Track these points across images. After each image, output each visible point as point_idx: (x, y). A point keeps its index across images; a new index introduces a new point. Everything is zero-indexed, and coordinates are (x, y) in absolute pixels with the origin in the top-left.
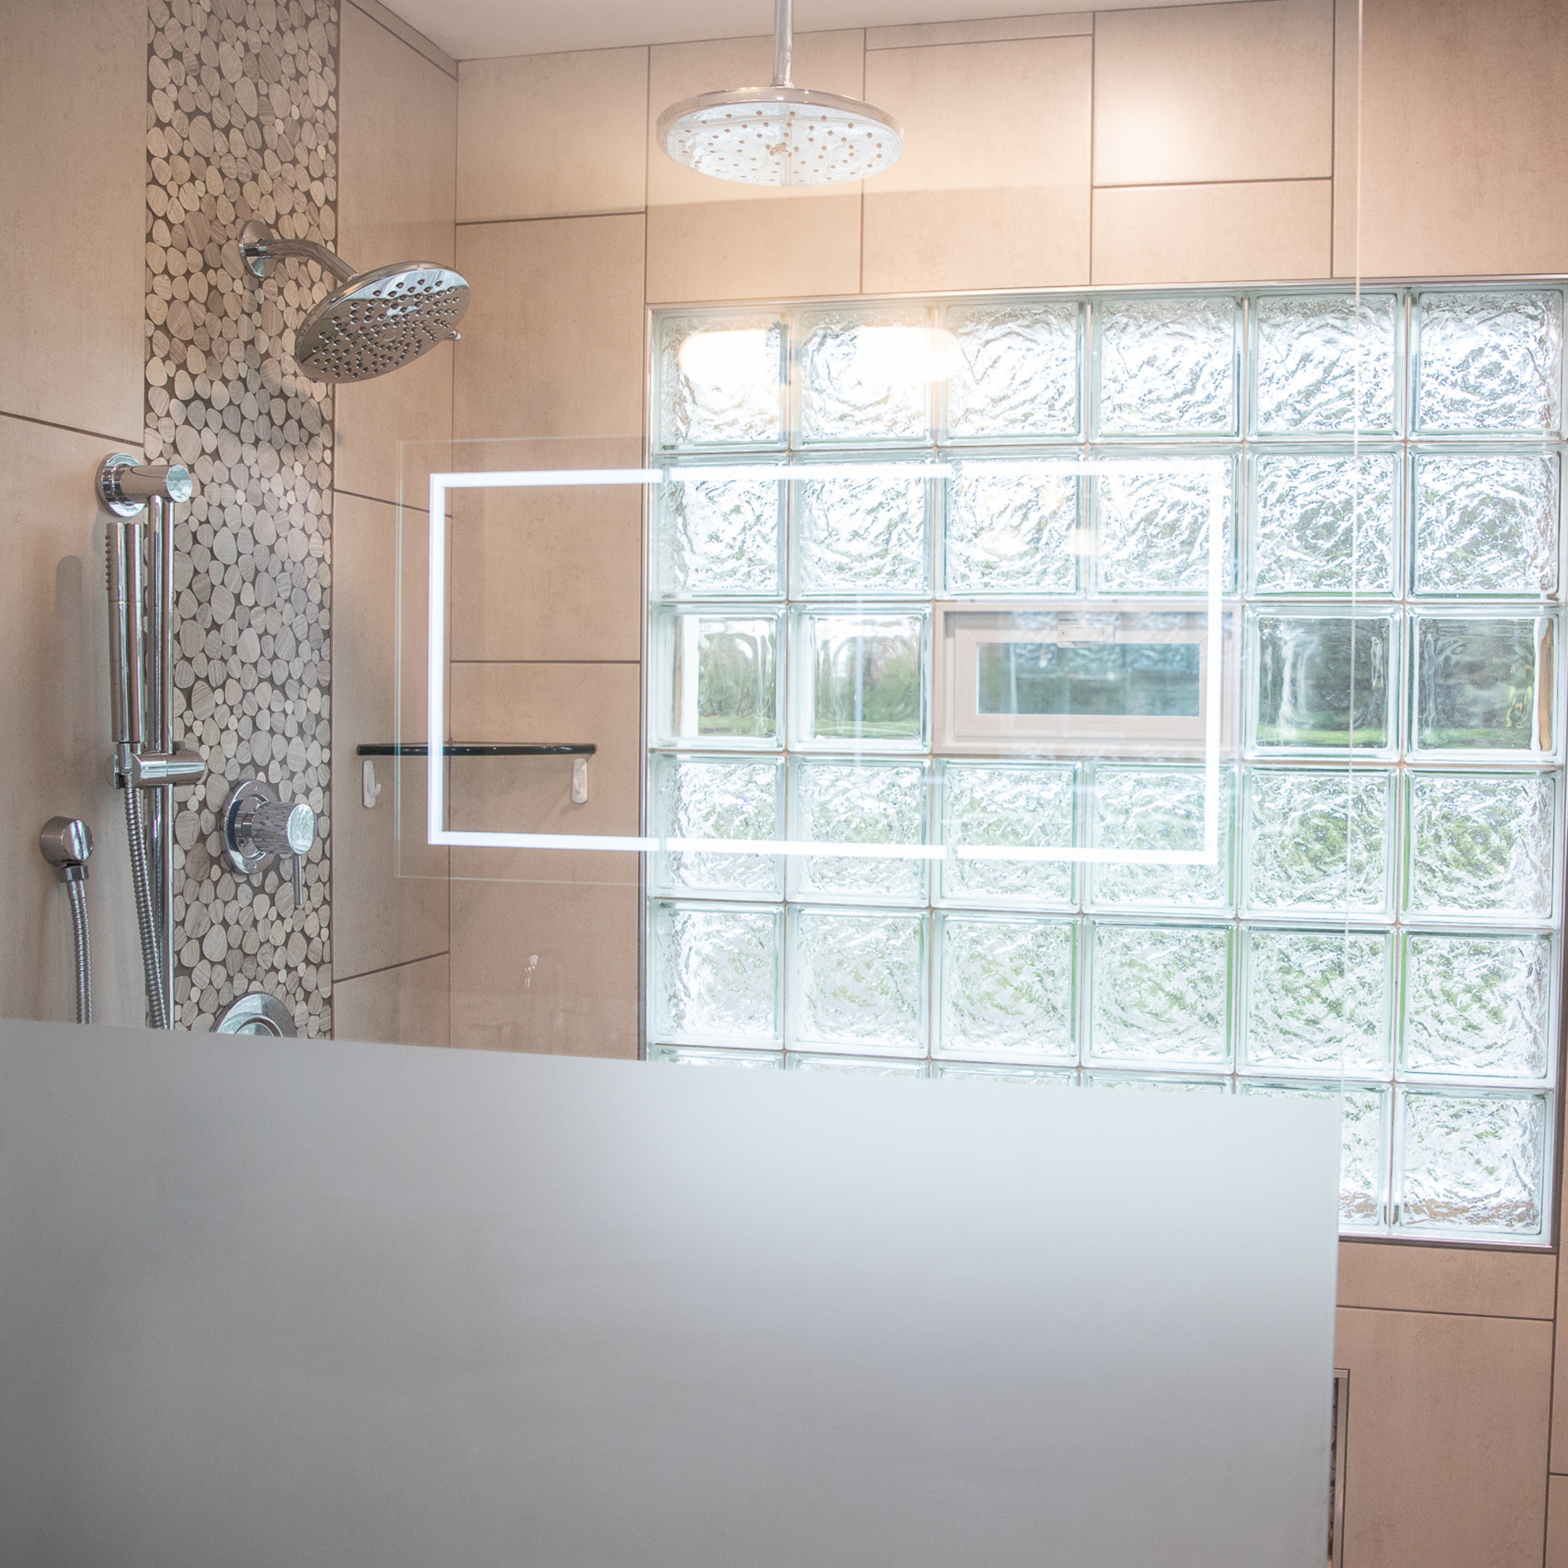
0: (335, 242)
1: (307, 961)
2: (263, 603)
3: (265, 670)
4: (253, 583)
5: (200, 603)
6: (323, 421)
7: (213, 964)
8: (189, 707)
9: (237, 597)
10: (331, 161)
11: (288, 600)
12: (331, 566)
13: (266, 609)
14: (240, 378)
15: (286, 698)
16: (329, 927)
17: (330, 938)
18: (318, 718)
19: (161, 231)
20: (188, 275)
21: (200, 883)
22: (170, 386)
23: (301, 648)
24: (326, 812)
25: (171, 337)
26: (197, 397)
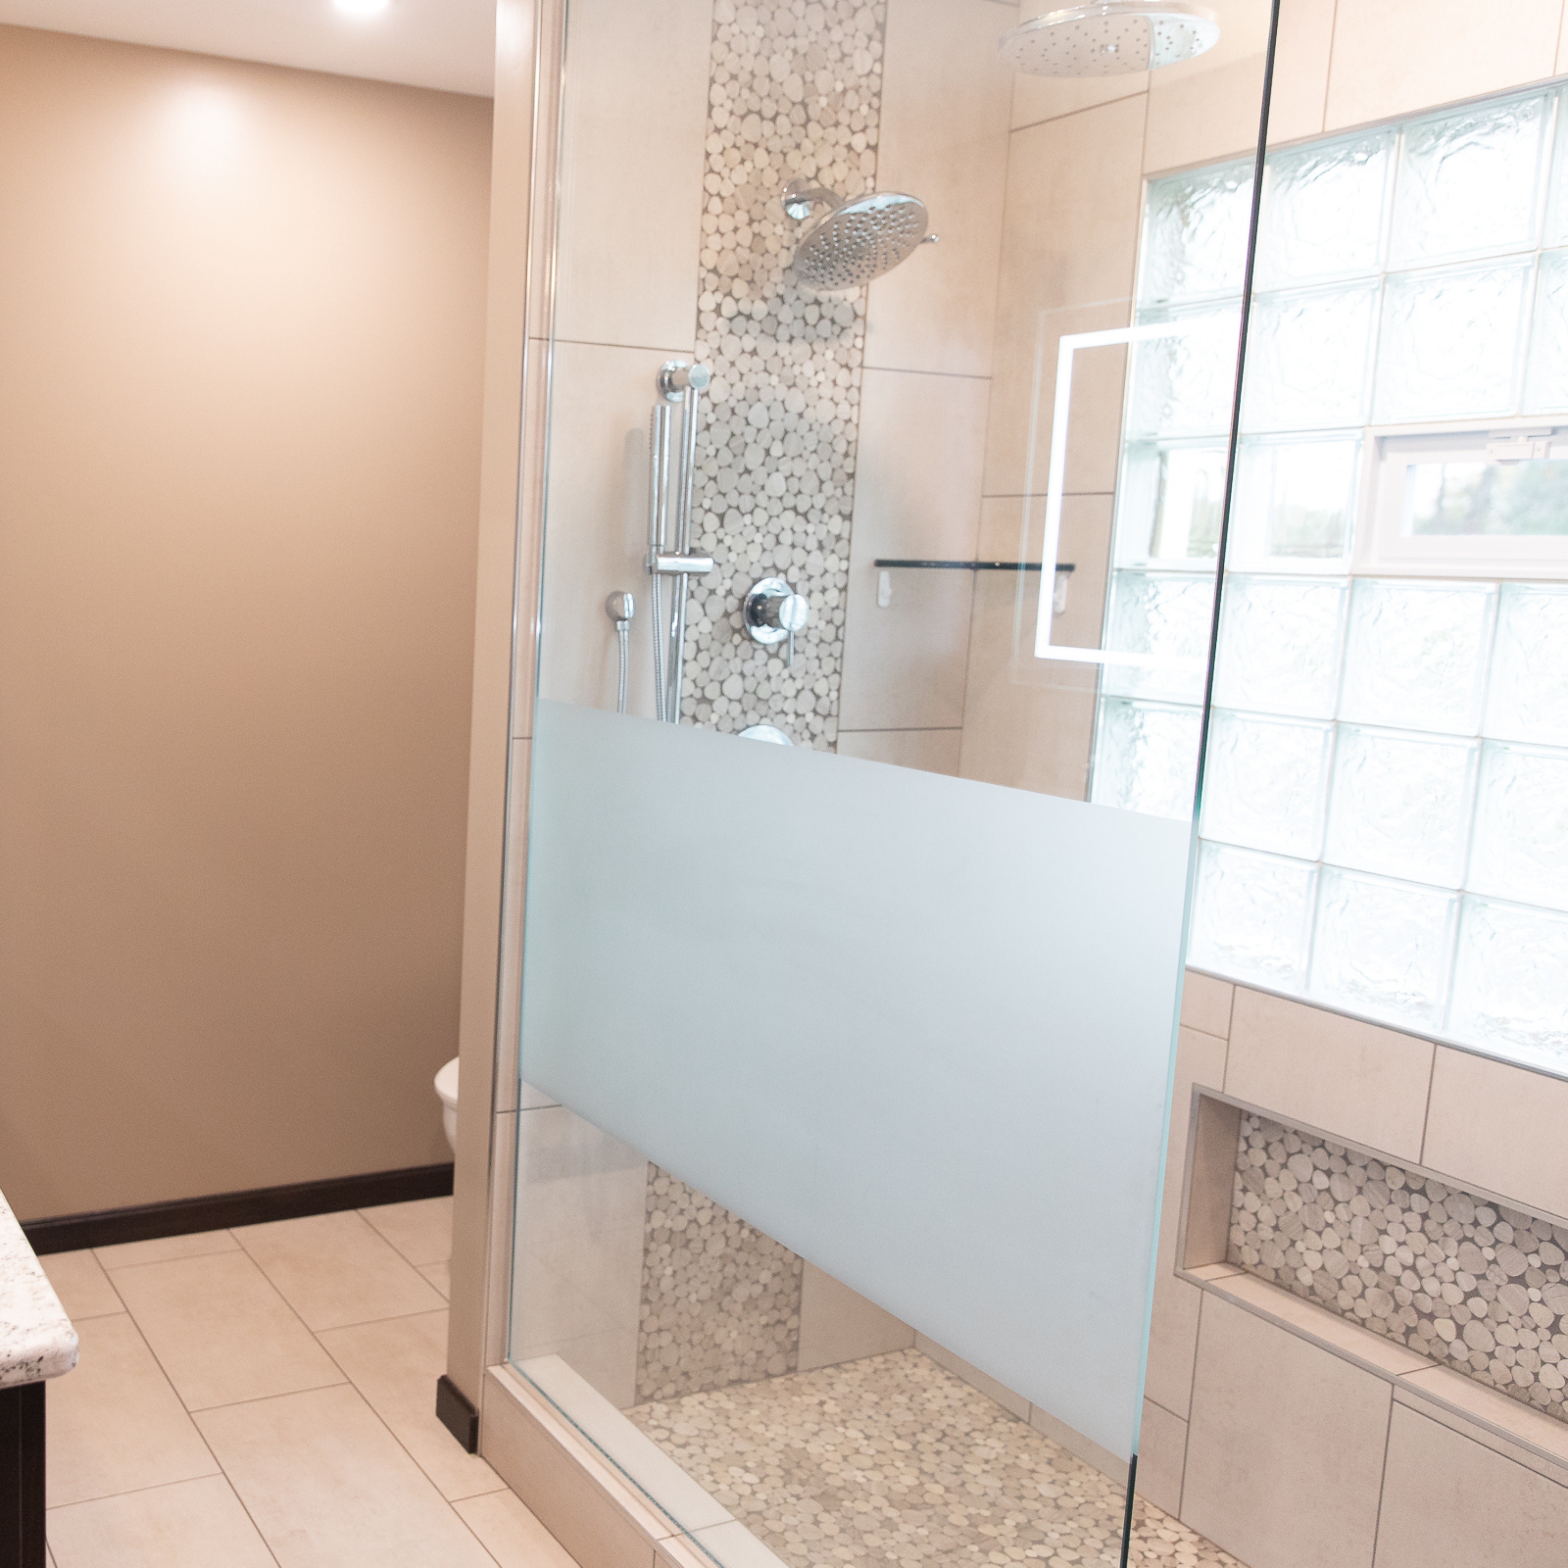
0: (874, 177)
1: (815, 712)
2: (791, 454)
3: (790, 501)
4: (782, 440)
5: (735, 456)
6: (856, 316)
7: (730, 700)
8: (722, 525)
9: (768, 452)
10: (874, 113)
11: (815, 452)
12: (857, 426)
13: (793, 458)
14: (778, 296)
15: (808, 521)
16: (838, 690)
17: (838, 698)
18: (838, 538)
19: (716, 205)
20: (736, 230)
21: (723, 645)
22: (718, 310)
23: (824, 487)
24: (842, 606)
25: (719, 275)
26: (740, 313)
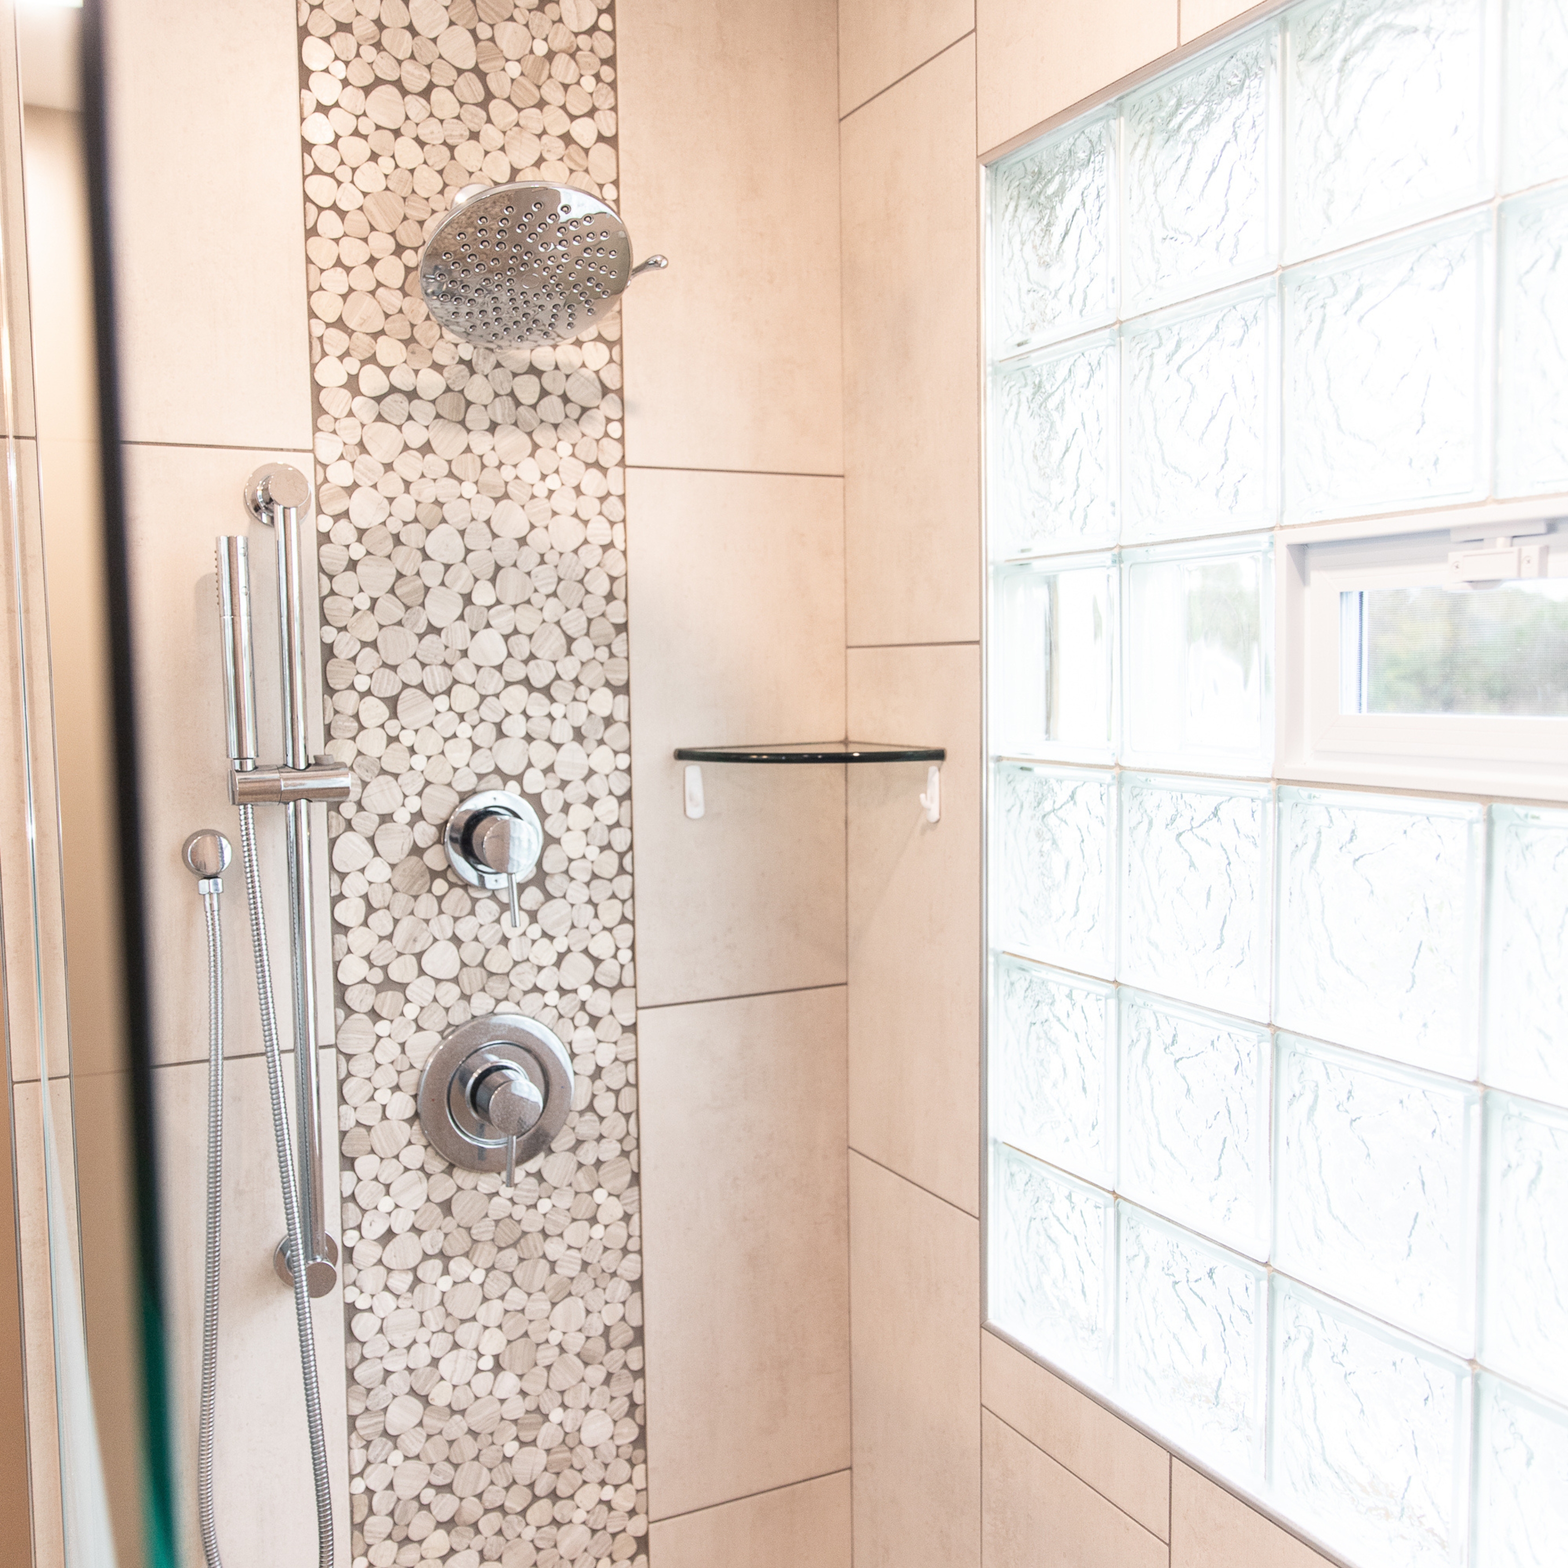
0: (616, 183)
1: (594, 984)
2: (510, 600)
3: (515, 671)
4: (493, 580)
5: (407, 608)
6: (605, 391)
7: (438, 981)
8: (394, 715)
9: (467, 599)
10: (605, 89)
11: (554, 594)
12: (624, 553)
13: (515, 607)
14: (461, 361)
15: (552, 700)
16: (632, 947)
17: (633, 959)
18: (609, 721)
19: (329, 224)
20: (372, 261)
21: (416, 897)
22: (352, 384)
23: (575, 647)
24: (625, 822)
25: (350, 333)
26: (393, 390)
